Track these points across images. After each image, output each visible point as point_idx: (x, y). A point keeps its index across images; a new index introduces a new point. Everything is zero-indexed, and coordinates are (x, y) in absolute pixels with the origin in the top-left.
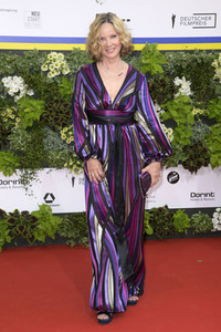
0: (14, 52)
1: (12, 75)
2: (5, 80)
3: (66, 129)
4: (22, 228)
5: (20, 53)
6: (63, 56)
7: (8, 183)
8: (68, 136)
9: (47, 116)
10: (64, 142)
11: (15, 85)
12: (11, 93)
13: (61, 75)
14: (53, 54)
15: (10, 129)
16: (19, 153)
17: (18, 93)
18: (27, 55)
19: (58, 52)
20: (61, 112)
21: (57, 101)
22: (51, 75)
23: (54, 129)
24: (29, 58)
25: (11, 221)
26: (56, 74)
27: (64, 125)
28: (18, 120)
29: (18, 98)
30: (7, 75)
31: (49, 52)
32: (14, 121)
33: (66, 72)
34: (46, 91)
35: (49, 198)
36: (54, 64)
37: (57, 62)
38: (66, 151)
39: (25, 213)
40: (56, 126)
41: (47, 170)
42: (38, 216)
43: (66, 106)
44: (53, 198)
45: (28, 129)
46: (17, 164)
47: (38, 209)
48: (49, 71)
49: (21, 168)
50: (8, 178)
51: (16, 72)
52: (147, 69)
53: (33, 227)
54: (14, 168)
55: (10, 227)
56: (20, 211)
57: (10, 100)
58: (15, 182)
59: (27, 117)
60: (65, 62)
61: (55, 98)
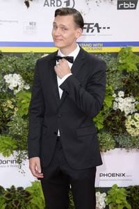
0: (14, 54)
1: (13, 73)
2: (6, 77)
4: (17, 202)
5: (19, 55)
7: (7, 162)
11: (14, 81)
12: (11, 87)
15: (9, 116)
16: (16, 137)
17: (17, 88)
18: (25, 56)
24: (27, 59)
25: (8, 196)
28: (16, 109)
29: (16, 91)
30: (8, 72)
32: (13, 110)
39: (20, 189)
42: (31, 191)
45: (24, 117)
46: (15, 147)
49: (17, 149)
50: (6, 159)
51: (16, 71)
52: (124, 67)
53: (26, 201)
54: (12, 149)
55: (7, 202)
56: (16, 187)
57: (10, 93)
58: (12, 162)
59: (24, 107)
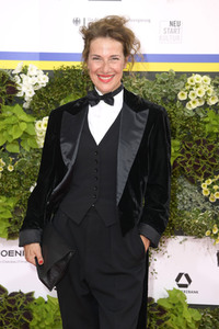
3: (210, 181)
6: (209, 79)
8: (213, 192)
9: (183, 163)
10: (207, 199)
13: (206, 105)
14: (196, 78)
19: (202, 74)
20: (203, 158)
21: (198, 142)
22: (191, 106)
23: (192, 181)
26: (199, 104)
27: (207, 176)
31: (190, 74)
33: (212, 102)
34: (183, 128)
35: (183, 280)
36: (196, 91)
37: (201, 88)
38: (209, 213)
40: (196, 177)
41: (181, 238)
43: (210, 148)
44: (190, 281)
47: (167, 295)
48: (188, 100)
60: (211, 89)
61: (196, 137)
